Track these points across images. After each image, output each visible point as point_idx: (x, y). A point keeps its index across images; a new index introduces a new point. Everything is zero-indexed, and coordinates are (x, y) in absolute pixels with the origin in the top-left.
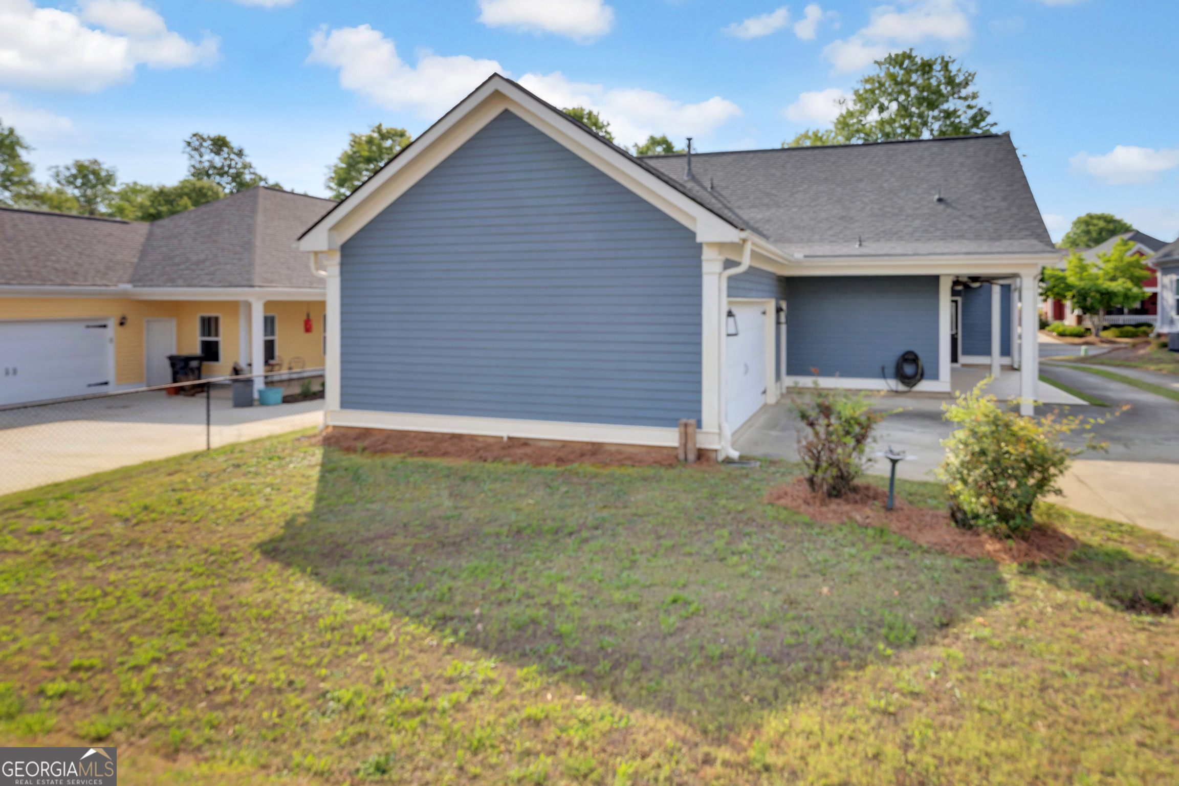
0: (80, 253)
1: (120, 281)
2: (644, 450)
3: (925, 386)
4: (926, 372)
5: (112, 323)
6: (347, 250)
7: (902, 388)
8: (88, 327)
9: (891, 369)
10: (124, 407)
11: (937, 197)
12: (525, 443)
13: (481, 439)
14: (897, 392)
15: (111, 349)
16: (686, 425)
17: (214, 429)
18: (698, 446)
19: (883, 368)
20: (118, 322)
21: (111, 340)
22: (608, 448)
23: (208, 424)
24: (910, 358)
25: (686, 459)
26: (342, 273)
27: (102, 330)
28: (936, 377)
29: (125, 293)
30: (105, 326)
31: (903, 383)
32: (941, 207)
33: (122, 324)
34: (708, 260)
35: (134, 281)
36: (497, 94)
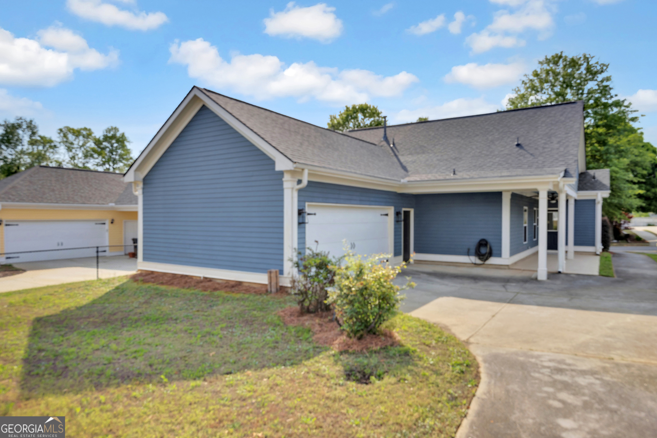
0: (96, 189)
1: (111, 202)
2: (260, 286)
3: (493, 261)
4: (494, 252)
5: (108, 222)
6: (145, 181)
7: (478, 261)
8: (96, 224)
9: (473, 251)
10: (105, 262)
11: (516, 143)
12: (210, 280)
13: (194, 278)
14: (475, 264)
15: (107, 235)
16: (270, 272)
17: (100, 270)
18: (281, 284)
19: (469, 250)
20: (110, 221)
21: (107, 231)
22: (245, 284)
23: (98, 267)
24: (483, 243)
25: (271, 291)
26: (143, 193)
27: (103, 225)
28: (499, 255)
29: (112, 207)
30: (104, 224)
31: (480, 259)
32: (517, 149)
33: (112, 223)
34: (287, 181)
35: (116, 203)
36: (195, 97)
